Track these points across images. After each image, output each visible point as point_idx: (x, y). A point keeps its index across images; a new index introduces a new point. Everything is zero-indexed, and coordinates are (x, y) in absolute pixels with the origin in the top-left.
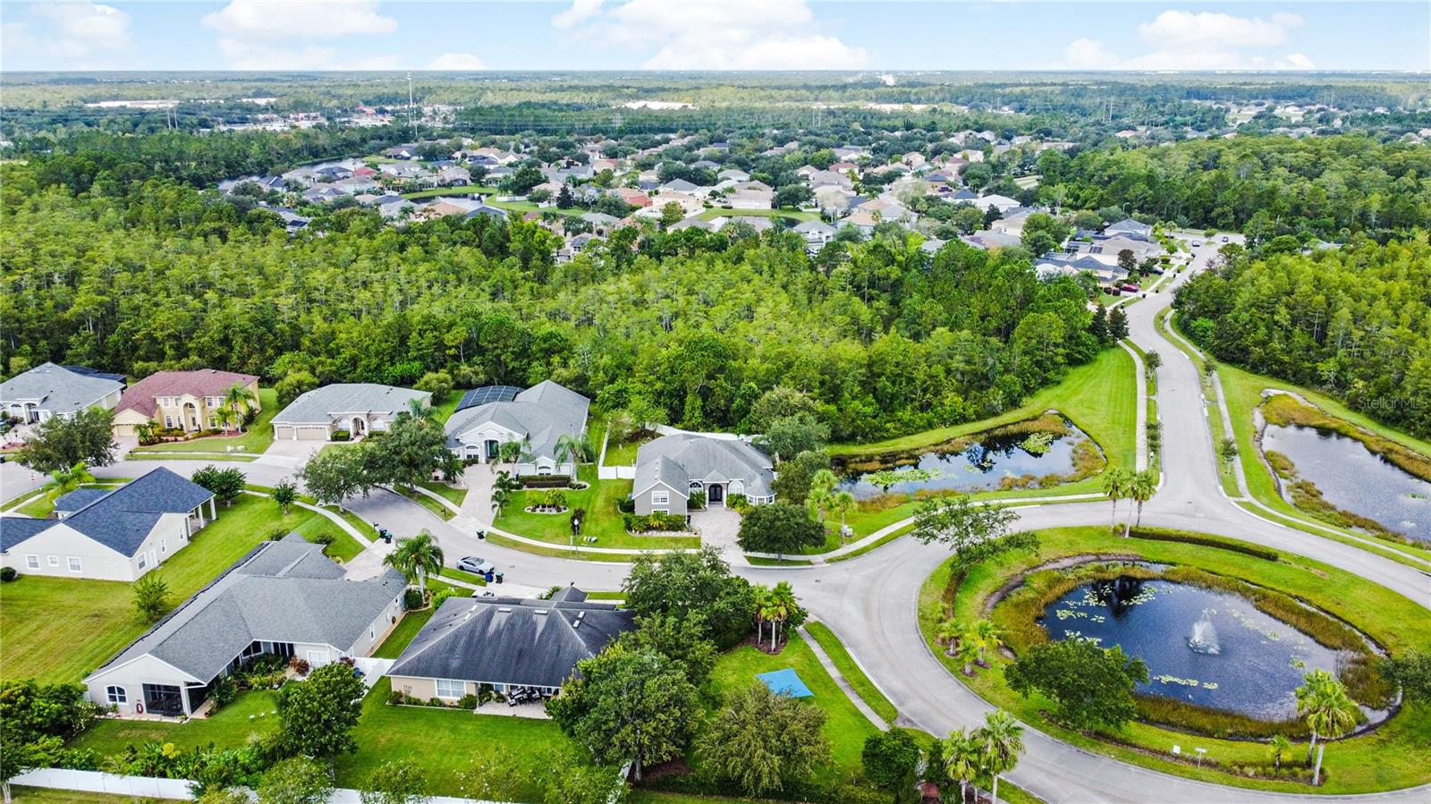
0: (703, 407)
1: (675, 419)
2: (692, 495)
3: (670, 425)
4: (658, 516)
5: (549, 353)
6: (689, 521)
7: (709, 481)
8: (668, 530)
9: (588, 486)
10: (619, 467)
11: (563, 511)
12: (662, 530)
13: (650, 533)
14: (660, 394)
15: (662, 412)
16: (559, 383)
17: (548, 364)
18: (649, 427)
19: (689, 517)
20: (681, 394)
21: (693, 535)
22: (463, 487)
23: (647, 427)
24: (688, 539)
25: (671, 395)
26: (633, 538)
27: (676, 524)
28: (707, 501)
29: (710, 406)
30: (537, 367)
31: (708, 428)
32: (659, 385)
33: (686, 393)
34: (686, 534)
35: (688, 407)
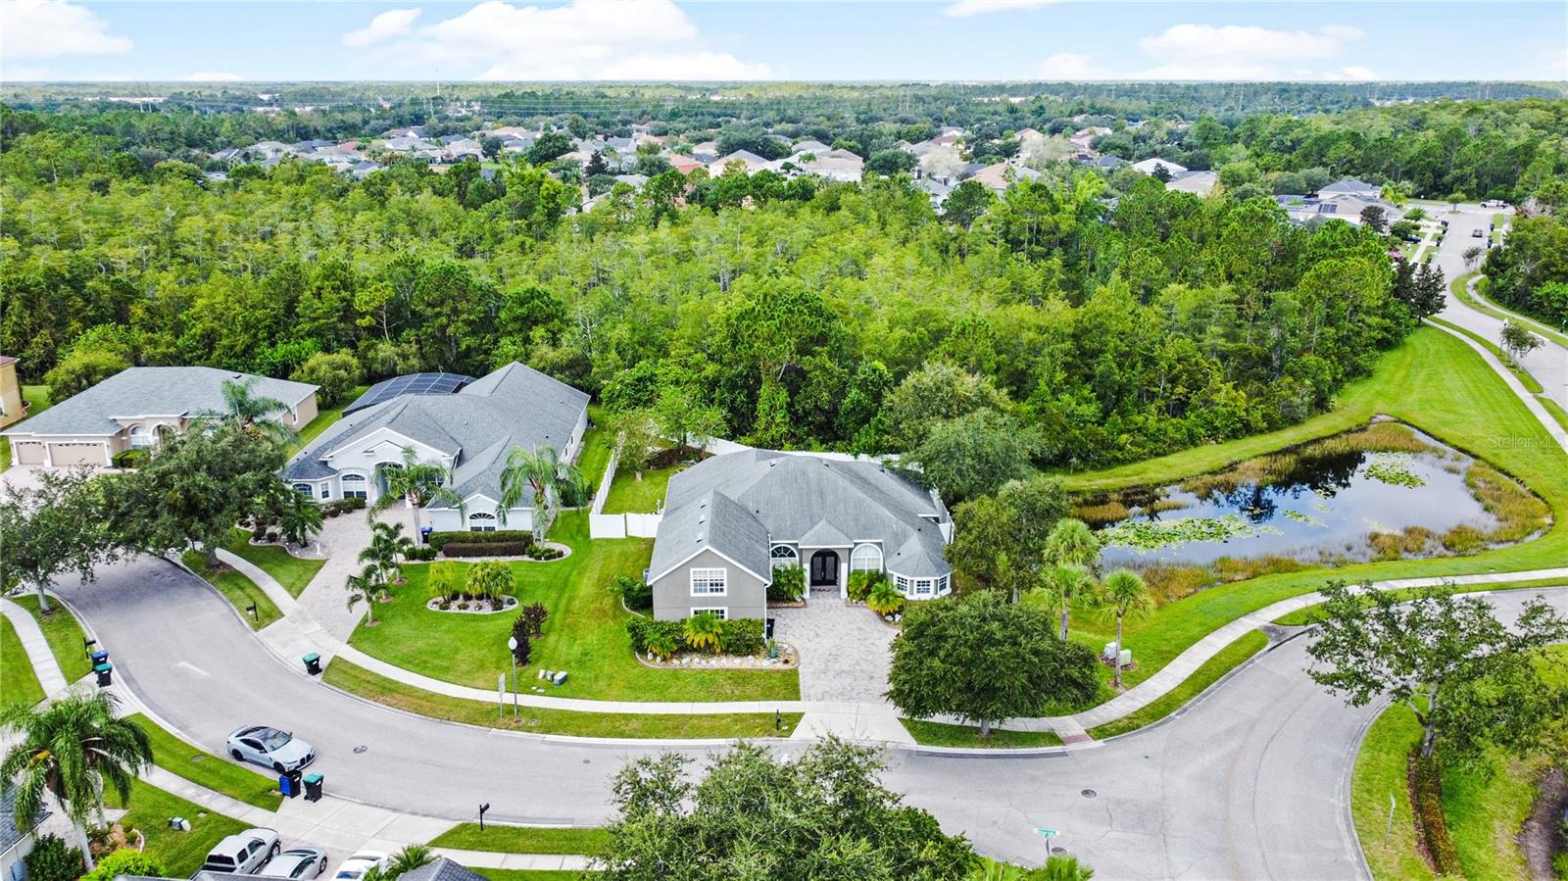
0: (790, 405)
1: (739, 427)
2: (777, 573)
3: (731, 438)
4: (702, 622)
5: (528, 322)
6: (770, 633)
7: (811, 542)
8: (725, 652)
9: (568, 551)
10: (630, 515)
11: (507, 608)
12: (714, 653)
13: (686, 660)
14: (713, 384)
15: (716, 415)
16: (542, 370)
17: (527, 341)
18: (693, 443)
19: (771, 622)
20: (749, 384)
21: (780, 666)
22: (318, 554)
23: (690, 443)
24: (769, 673)
25: (732, 386)
26: (648, 672)
27: (742, 641)
28: (807, 585)
29: (804, 404)
30: (507, 345)
31: (800, 443)
32: (711, 369)
33: (759, 381)
34: (763, 663)
35: (762, 406)
